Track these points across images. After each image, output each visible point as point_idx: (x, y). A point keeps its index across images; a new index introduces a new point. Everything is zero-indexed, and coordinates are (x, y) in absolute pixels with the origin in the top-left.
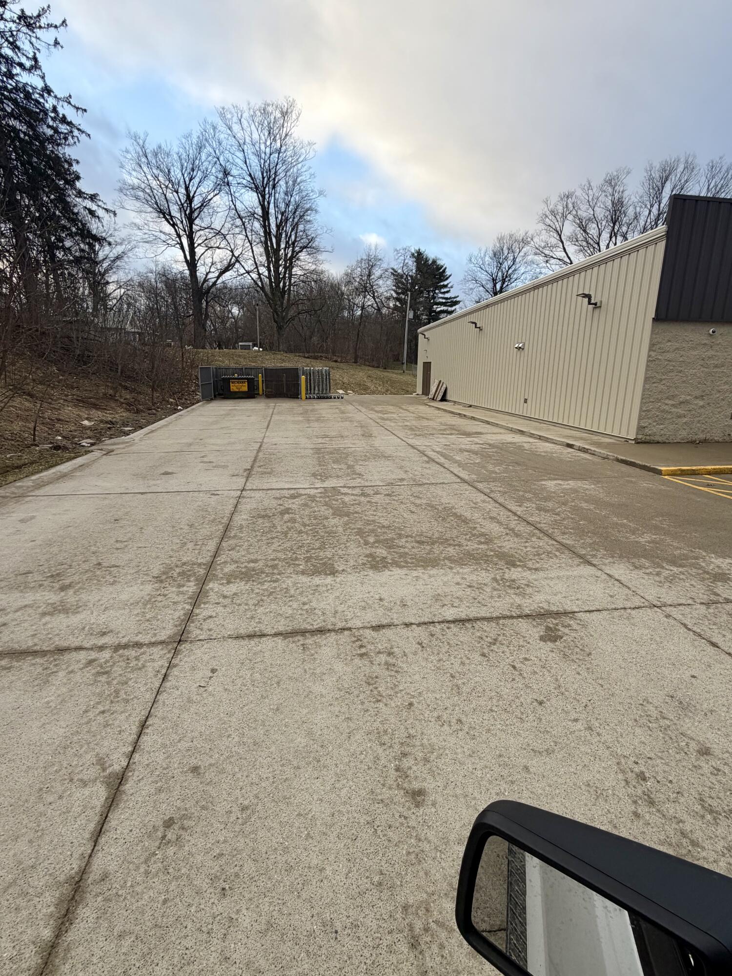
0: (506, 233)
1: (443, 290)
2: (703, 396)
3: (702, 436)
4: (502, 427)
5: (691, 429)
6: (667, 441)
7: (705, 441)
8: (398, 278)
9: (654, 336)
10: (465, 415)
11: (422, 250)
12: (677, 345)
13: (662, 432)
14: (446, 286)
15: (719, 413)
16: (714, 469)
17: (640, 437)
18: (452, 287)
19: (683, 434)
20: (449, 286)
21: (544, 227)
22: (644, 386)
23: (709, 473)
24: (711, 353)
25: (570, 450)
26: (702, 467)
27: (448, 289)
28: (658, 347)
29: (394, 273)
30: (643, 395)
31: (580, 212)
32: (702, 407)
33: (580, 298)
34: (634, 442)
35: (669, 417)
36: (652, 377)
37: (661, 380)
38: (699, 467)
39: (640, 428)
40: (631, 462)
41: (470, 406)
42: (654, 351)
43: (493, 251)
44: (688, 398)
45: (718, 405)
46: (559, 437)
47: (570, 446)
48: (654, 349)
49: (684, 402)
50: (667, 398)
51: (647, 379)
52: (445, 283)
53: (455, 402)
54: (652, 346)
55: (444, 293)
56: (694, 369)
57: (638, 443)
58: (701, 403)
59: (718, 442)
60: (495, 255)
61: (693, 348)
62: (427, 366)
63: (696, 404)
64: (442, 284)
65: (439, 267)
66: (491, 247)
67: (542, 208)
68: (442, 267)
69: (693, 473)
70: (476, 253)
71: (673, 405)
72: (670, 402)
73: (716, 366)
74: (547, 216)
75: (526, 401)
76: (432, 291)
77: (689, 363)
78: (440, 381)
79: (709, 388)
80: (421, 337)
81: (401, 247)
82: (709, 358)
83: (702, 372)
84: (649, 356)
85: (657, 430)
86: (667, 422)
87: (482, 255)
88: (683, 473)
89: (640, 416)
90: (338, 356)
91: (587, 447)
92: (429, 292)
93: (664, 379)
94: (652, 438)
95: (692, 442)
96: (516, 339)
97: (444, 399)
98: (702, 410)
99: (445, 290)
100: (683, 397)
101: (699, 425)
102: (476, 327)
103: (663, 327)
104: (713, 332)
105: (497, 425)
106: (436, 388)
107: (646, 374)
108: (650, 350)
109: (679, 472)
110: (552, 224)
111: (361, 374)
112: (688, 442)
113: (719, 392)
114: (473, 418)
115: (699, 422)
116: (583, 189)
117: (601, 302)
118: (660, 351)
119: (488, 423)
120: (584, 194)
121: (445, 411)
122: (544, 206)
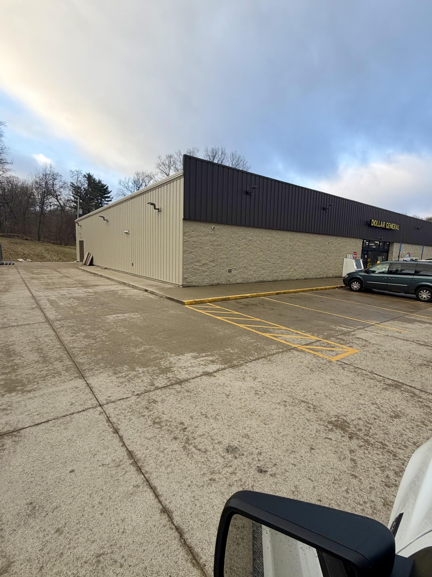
0: (140, 171)
1: (107, 199)
2: (214, 261)
3: (216, 282)
4: (115, 281)
5: (210, 278)
6: (199, 285)
7: (218, 284)
8: (76, 189)
9: (185, 228)
10: (97, 274)
11: (91, 174)
12: (197, 234)
13: (196, 280)
14: (109, 197)
15: (223, 269)
16: (212, 299)
17: (184, 283)
18: (112, 198)
19: (207, 281)
20: (111, 197)
21: (160, 171)
22: (183, 255)
23: (210, 302)
24: (214, 238)
25: (146, 293)
26: (206, 299)
27: (110, 199)
28: (188, 234)
29: (72, 185)
30: (183, 260)
31: (177, 166)
32: (214, 266)
33: (149, 205)
34: (182, 287)
35: (198, 272)
36: (187, 251)
37: (192, 252)
38: (205, 299)
39: (184, 279)
40: (172, 298)
41: (106, 268)
42: (186, 236)
43: (133, 180)
44: (207, 262)
45: (221, 265)
46: (143, 286)
47: (146, 291)
48: (186, 235)
49: (204, 264)
50: (196, 262)
51: (184, 252)
52: (108, 195)
53: (98, 266)
54: (184, 233)
55: (108, 201)
56: (208, 246)
57: (184, 287)
58: (214, 264)
59: (224, 284)
60: (135, 182)
61: (206, 236)
62: (81, 243)
63: (211, 265)
64: (106, 195)
65: (103, 186)
66: (132, 178)
67: (158, 161)
68: (105, 185)
69: (202, 302)
70: (123, 179)
71: (200, 266)
72: (199, 264)
73: (218, 245)
74: (160, 165)
75: (133, 265)
76: (100, 199)
77: (204, 243)
78: (89, 253)
79: (216, 257)
80: (77, 224)
81: (75, 170)
82: (214, 241)
83: (212, 248)
84: (184, 239)
85: (194, 280)
86: (198, 275)
87: (127, 182)
88: (196, 303)
89: (183, 272)
90: (28, 236)
91: (154, 291)
92: (98, 199)
93: (193, 252)
94: (191, 284)
95: (212, 285)
96: (125, 228)
97: (91, 264)
98: (215, 268)
99: (108, 199)
100: (204, 262)
101: (214, 276)
102: (104, 220)
103: (188, 223)
104: (214, 228)
105: (112, 280)
106: (86, 257)
107: (183, 249)
108: (184, 236)
109: (194, 303)
110: (164, 170)
111: (40, 248)
112: (210, 285)
113: (221, 259)
114: (101, 276)
115: (214, 274)
116: (177, 155)
117: (161, 208)
118: (189, 236)
119: (108, 278)
120: (178, 157)
121: (87, 271)
122: (158, 160)
